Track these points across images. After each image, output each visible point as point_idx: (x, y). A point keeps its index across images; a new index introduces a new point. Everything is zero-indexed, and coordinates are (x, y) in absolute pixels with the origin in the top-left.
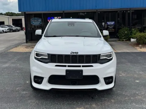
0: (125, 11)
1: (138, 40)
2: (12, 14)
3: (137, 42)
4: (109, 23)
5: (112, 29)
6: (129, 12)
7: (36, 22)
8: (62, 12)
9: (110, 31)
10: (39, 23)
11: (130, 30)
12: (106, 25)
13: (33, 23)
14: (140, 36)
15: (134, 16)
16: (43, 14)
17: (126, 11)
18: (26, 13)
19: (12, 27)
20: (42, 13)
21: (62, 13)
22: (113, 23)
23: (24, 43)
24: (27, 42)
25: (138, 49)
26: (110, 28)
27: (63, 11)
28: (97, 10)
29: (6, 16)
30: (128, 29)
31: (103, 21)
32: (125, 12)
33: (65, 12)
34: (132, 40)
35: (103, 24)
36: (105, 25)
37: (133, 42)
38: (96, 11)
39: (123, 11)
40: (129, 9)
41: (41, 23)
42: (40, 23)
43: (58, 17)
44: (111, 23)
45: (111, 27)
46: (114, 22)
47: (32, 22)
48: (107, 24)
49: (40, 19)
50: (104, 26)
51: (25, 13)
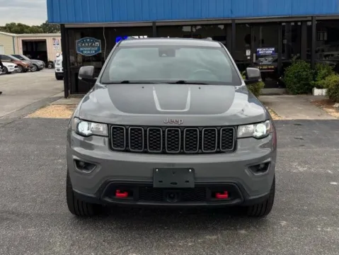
0: (299, 21)
1: (332, 91)
2: (20, 29)
3: (330, 97)
4: (261, 51)
5: (268, 65)
6: (309, 23)
7: (88, 48)
8: (151, 24)
9: (265, 69)
10: (96, 51)
11: (311, 68)
12: (254, 55)
13: (82, 51)
14: (335, 81)
15: (321, 34)
16: (106, 28)
17: (301, 22)
18: (66, 26)
19: (23, 59)
20: (104, 26)
21: (151, 27)
22: (270, 51)
23: (60, 98)
24: (66, 96)
25: (332, 114)
26: (265, 62)
27: (154, 23)
28: (233, 20)
29: (7, 32)
30: (306, 66)
31: (247, 45)
32: (299, 24)
33: (157, 24)
34: (317, 92)
35: (248, 53)
36: (251, 56)
37: (319, 96)
38: (230, 22)
39: (296, 22)
40: (310, 18)
41: (100, 52)
42: (99, 50)
43: (141, 37)
44: (267, 52)
45: (266, 60)
46: (273, 49)
47: (79, 48)
48: (257, 52)
49: (97, 41)
50: (249, 58)
51: (62, 26)
